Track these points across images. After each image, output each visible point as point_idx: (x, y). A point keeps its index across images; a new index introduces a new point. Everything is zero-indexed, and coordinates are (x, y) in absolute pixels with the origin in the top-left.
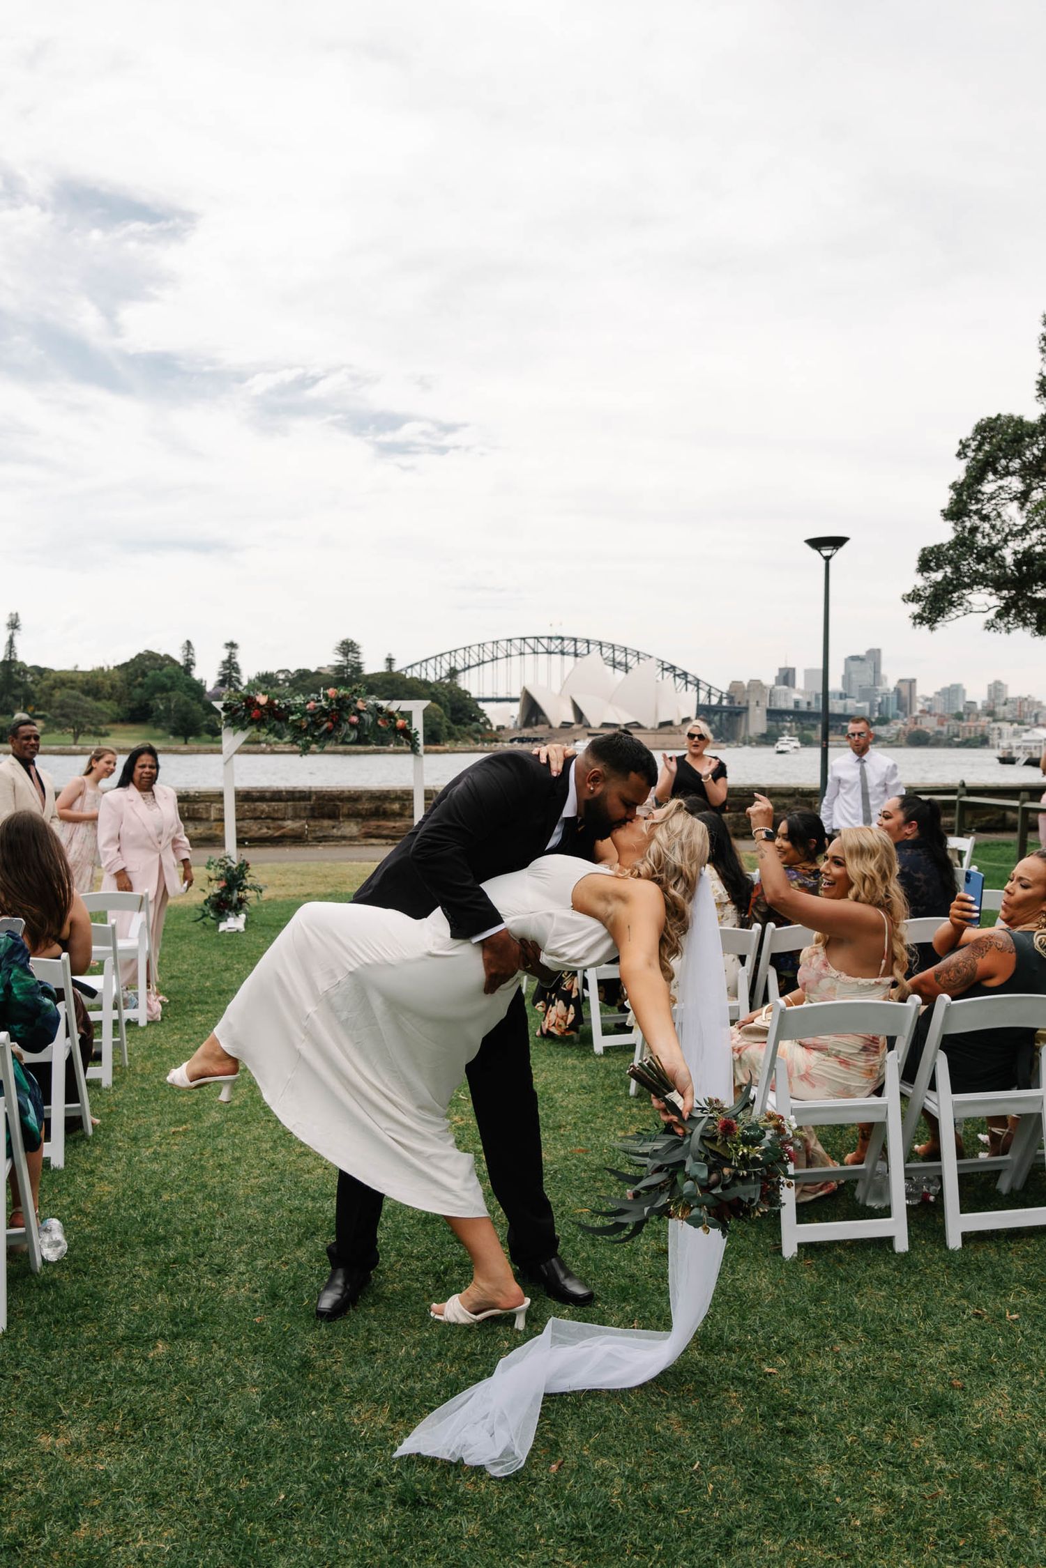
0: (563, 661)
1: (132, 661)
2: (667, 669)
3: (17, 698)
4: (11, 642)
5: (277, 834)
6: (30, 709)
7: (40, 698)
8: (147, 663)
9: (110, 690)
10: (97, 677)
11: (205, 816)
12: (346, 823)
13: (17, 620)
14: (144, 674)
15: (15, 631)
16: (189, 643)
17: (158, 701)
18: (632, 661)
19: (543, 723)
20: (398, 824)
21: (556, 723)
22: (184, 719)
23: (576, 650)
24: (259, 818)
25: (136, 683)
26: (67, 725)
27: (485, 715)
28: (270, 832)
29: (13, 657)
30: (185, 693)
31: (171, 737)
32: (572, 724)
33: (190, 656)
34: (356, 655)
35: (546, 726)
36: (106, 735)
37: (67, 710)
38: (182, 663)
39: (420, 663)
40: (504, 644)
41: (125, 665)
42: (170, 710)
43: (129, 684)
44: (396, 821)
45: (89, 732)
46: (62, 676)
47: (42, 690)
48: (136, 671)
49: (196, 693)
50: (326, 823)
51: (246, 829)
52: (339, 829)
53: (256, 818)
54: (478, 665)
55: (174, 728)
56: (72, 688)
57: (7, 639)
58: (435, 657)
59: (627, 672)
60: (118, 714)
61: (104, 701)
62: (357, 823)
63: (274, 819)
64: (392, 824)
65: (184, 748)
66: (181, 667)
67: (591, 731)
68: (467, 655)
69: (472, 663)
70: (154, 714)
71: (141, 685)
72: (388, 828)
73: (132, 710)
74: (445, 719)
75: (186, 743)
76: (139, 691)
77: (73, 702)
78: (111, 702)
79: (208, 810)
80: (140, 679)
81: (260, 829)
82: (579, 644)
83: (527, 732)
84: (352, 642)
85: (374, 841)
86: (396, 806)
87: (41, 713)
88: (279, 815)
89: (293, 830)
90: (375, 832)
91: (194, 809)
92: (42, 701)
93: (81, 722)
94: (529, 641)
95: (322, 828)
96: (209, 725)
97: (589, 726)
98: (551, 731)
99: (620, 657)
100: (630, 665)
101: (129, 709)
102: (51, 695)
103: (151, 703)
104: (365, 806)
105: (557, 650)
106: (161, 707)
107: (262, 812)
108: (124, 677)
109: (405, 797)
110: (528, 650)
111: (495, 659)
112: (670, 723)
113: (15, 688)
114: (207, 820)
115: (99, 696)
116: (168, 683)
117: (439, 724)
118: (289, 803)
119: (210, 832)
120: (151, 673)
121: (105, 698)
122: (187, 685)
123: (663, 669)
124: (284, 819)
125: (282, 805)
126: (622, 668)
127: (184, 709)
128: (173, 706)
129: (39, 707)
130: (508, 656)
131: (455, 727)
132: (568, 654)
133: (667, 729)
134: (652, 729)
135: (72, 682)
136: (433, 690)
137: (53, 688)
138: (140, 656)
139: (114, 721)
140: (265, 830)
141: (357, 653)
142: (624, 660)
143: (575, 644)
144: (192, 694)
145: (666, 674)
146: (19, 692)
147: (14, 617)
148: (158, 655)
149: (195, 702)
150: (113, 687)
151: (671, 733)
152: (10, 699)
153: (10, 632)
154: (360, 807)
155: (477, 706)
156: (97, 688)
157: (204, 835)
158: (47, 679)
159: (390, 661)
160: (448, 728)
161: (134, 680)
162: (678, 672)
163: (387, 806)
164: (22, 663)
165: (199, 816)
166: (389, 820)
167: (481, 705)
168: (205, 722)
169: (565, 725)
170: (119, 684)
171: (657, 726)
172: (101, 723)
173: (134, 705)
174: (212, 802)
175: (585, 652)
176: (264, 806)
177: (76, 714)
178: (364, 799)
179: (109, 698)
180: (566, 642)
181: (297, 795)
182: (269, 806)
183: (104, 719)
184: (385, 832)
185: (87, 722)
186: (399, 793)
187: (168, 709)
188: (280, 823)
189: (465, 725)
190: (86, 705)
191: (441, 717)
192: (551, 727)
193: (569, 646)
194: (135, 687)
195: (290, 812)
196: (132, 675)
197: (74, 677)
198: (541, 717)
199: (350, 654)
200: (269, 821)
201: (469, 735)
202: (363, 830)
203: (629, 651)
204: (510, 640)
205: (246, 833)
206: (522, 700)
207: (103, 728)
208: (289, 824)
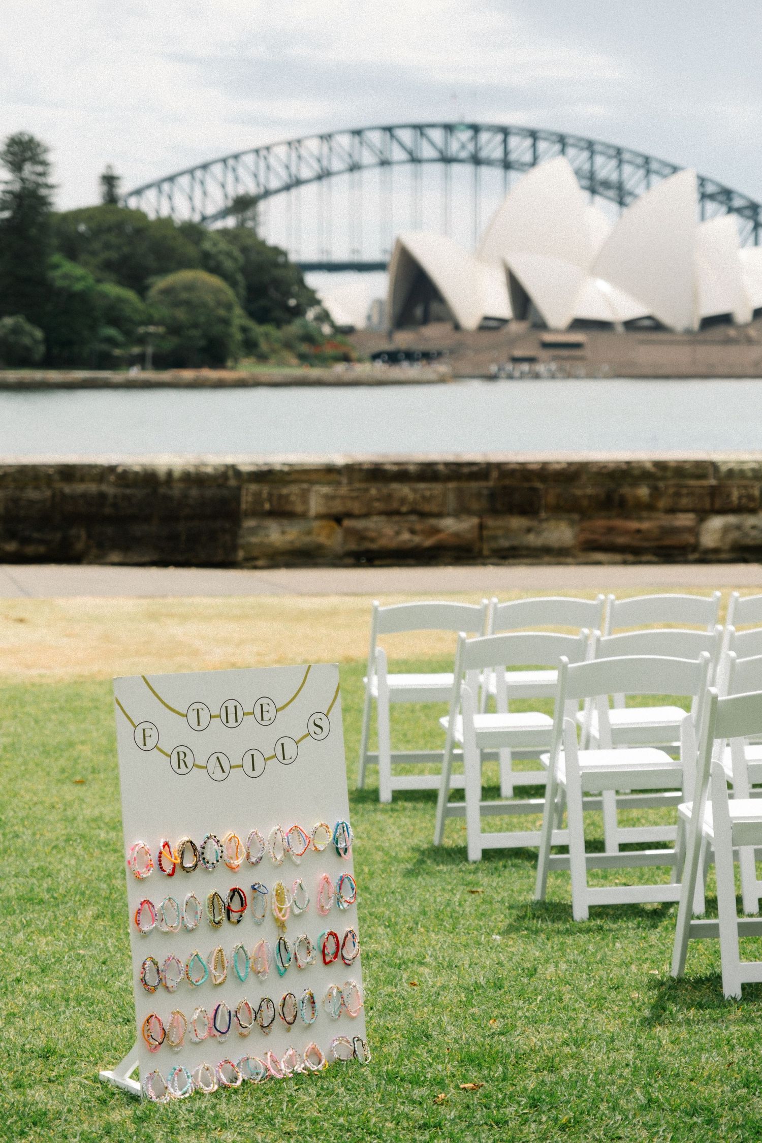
0: (476, 177)
2: (712, 197)
5: (429, 542)
11: (299, 508)
12: (552, 524)
18: (632, 177)
19: (440, 319)
20: (645, 525)
21: (469, 319)
23: (506, 153)
24: (397, 513)
27: (318, 302)
28: (417, 539)
32: (503, 321)
34: (39, 169)
35: (447, 327)
39: (157, 185)
40: (344, 141)
44: (640, 519)
50: (517, 522)
51: (373, 534)
52: (539, 533)
53: (390, 513)
54: (287, 188)
58: (191, 172)
59: (621, 203)
62: (572, 523)
63: (423, 515)
64: (634, 525)
67: (548, 338)
68: (262, 164)
69: (274, 184)
72: (627, 532)
74: (238, 311)
79: (304, 497)
81: (398, 533)
82: (513, 141)
83: (404, 339)
84: (31, 140)
85: (600, 556)
86: (643, 492)
88: (433, 507)
89: (456, 535)
90: (603, 540)
91: (280, 497)
94: (400, 133)
95: (508, 531)
97: (541, 325)
98: (457, 336)
99: (605, 168)
100: (629, 185)
104: (586, 490)
105: (464, 155)
107: (403, 501)
109: (659, 474)
110: (398, 154)
111: (324, 175)
112: (725, 319)
114: (304, 516)
117: (226, 322)
118: (451, 485)
119: (307, 539)
123: (704, 197)
124: (440, 515)
125: (437, 488)
126: (612, 193)
130: (354, 167)
131: (259, 330)
132: (489, 162)
133: (718, 332)
134: (688, 332)
136: (207, 245)
140: (406, 536)
141: (44, 163)
142: (614, 177)
143: (505, 141)
145: (711, 206)
151: (728, 341)
154: (578, 492)
155: (301, 282)
157: (298, 544)
159: (109, 180)
160: (244, 330)
162: (737, 203)
163: (626, 490)
165: (289, 508)
166: (627, 517)
167: (312, 280)
169: (491, 325)
171: (696, 325)
174: (312, 483)
175: (528, 157)
176: (404, 490)
178: (584, 478)
180: (484, 137)
181: (466, 470)
182: (415, 491)
184: (621, 540)
186: (649, 466)
188: (433, 522)
189: (279, 324)
191: (229, 307)
192: (457, 327)
193: (491, 146)
195: (452, 502)
198: (435, 307)
199: (28, 168)
200: (413, 518)
201: (288, 345)
202: (584, 536)
203: (626, 156)
204: (357, 133)
205: (372, 540)
206: (393, 267)
208: (450, 525)
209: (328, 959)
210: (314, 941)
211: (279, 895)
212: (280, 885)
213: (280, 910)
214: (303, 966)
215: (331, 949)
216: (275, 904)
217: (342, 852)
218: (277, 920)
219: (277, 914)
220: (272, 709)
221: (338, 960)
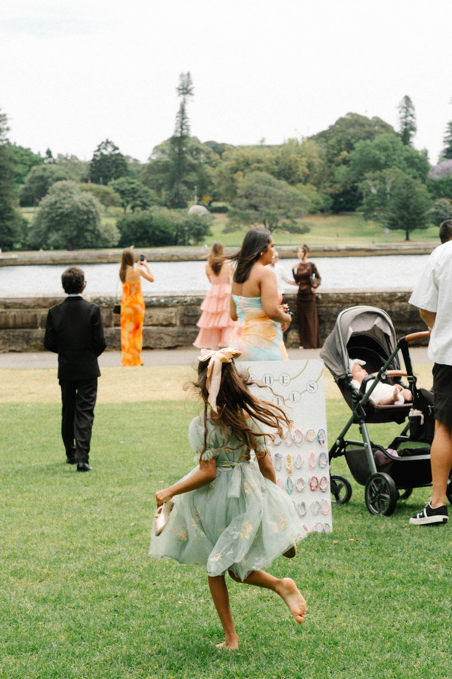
1: (332, 128)
3: (190, 185)
4: (182, 111)
6: (207, 198)
7: (220, 184)
8: (351, 130)
9: (306, 170)
10: (288, 153)
13: (189, 82)
14: (350, 147)
15: (188, 97)
16: (407, 99)
17: (370, 182)
22: (404, 206)
25: (339, 159)
26: (256, 219)
29: (185, 132)
30: (404, 170)
31: (387, 231)
33: (409, 118)
36: (305, 230)
37: (254, 201)
38: (398, 128)
41: (323, 136)
42: (385, 194)
43: (331, 161)
45: (285, 227)
46: (248, 154)
47: (221, 174)
48: (339, 142)
49: (418, 169)
55: (392, 219)
56: (259, 169)
57: (178, 109)
60: (317, 203)
61: (300, 185)
65: (407, 246)
66: (397, 135)
70: (365, 201)
71: (345, 162)
73: (335, 197)
75: (407, 239)
76: (343, 169)
77: (262, 188)
78: (309, 186)
80: (344, 153)
87: (220, 204)
92: (221, 189)
93: (273, 215)
96: (437, 213)
101: (331, 195)
102: (233, 180)
103: (360, 185)
106: (374, 191)
108: (324, 152)
113: (188, 171)
115: (293, 179)
116: (382, 157)
120: (358, 145)
121: (300, 181)
122: (406, 159)
127: (404, 192)
128: (388, 188)
129: (216, 197)
135: (259, 161)
137: (235, 170)
138: (341, 121)
139: (312, 213)
144: (414, 171)
146: (192, 177)
147: (185, 78)
148: (365, 118)
149: (419, 181)
150: (310, 166)
152: (184, 188)
153: (181, 98)
156: (290, 168)
158: (226, 159)
161: (336, 155)
164: (196, 139)
168: (433, 210)
170: (317, 161)
172: (298, 214)
173: (338, 188)
177: (267, 204)
179: (305, 182)
183: (302, 209)
185: (282, 214)
187: (382, 194)
190: (280, 192)
194: (338, 165)
196: (333, 147)
197: (260, 154)
207: (301, 222)
209: (313, 489)
210: (306, 480)
211: (289, 459)
212: (289, 455)
213: (289, 465)
214: (300, 490)
215: (314, 484)
216: (287, 463)
217: (321, 443)
218: (287, 469)
219: (287, 467)
220: (288, 378)
221: (318, 489)
